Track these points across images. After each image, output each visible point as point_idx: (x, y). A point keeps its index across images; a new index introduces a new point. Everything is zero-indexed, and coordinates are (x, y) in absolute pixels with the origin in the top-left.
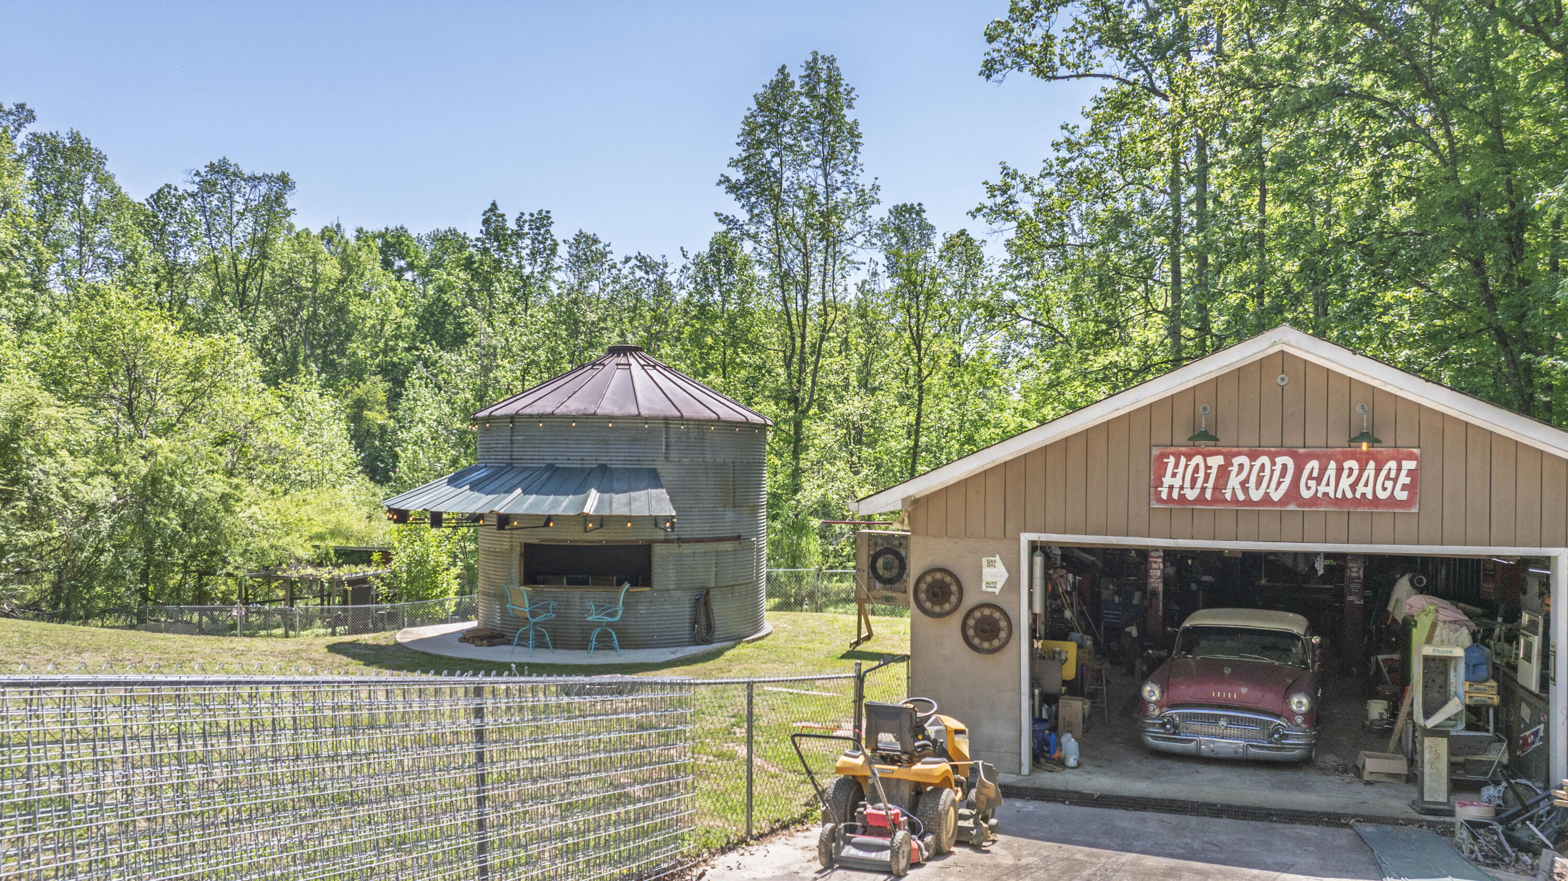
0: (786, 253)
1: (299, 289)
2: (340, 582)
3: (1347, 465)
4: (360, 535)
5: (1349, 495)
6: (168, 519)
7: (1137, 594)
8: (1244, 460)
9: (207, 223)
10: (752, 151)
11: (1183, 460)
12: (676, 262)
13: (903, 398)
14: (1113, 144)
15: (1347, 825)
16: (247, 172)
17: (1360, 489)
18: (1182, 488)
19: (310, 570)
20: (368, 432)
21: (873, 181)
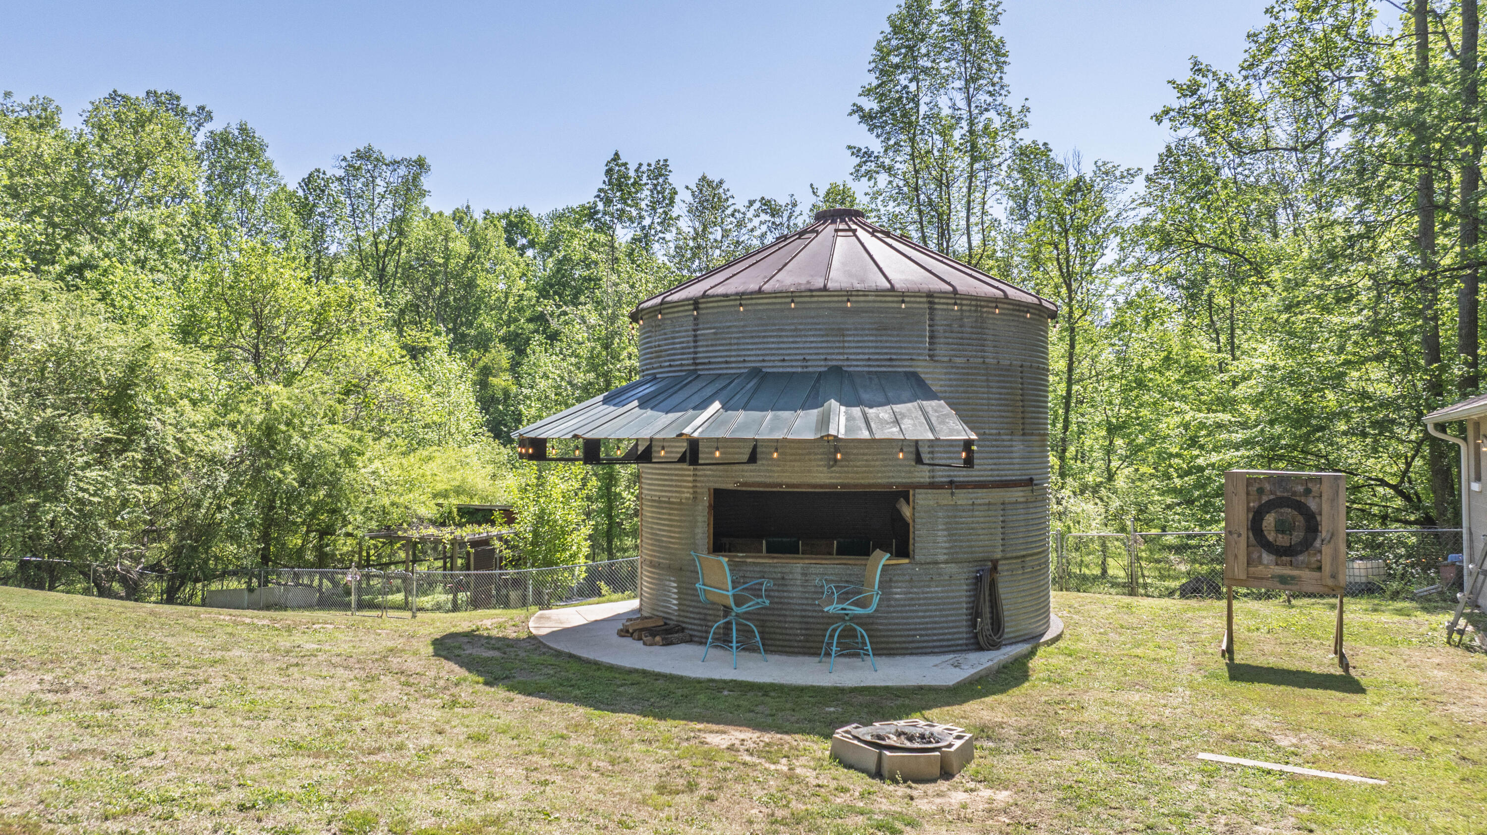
1: (433, 265)
2: (462, 544)
4: (485, 494)
6: (283, 473)
9: (352, 205)
10: (885, 78)
16: (388, 158)
19: (432, 530)
20: (493, 397)
21: (1023, 102)
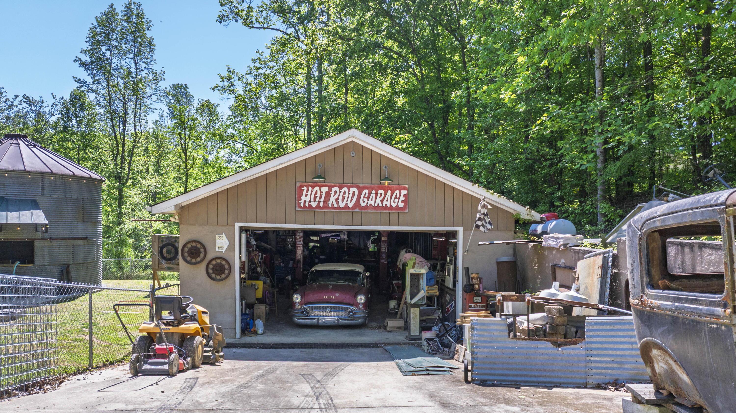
0: (114, 101)
3: (380, 192)
5: (380, 205)
7: (291, 262)
8: (337, 189)
10: (94, 46)
11: (310, 189)
12: (48, 101)
13: (177, 180)
14: (280, 63)
15: (381, 347)
17: (385, 202)
18: (310, 201)
21: (161, 69)
